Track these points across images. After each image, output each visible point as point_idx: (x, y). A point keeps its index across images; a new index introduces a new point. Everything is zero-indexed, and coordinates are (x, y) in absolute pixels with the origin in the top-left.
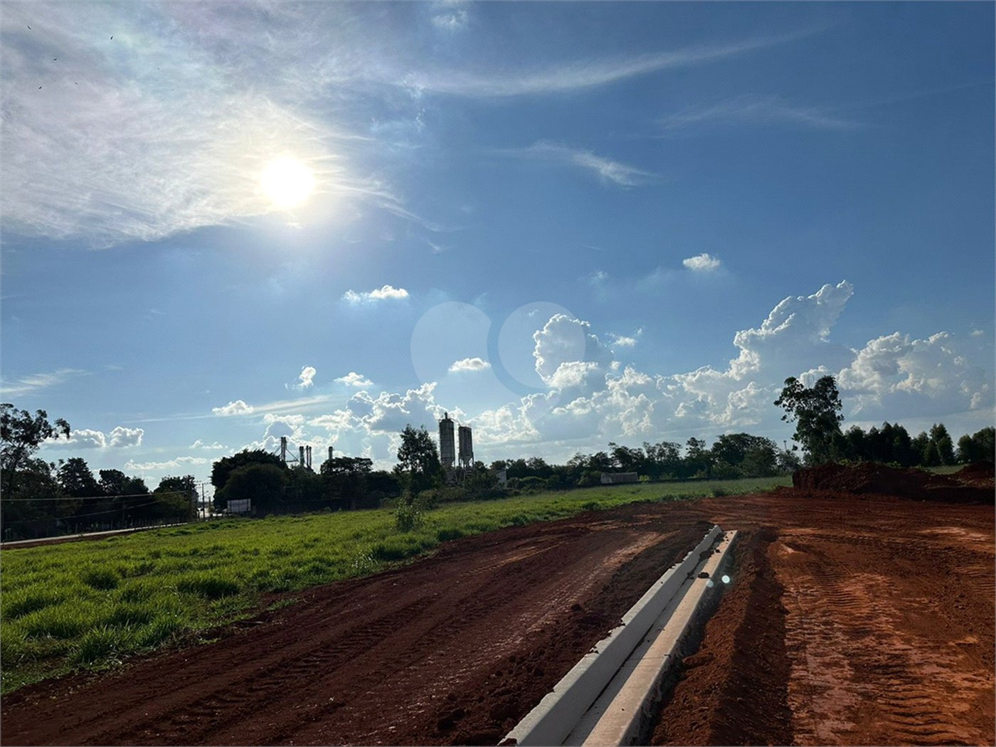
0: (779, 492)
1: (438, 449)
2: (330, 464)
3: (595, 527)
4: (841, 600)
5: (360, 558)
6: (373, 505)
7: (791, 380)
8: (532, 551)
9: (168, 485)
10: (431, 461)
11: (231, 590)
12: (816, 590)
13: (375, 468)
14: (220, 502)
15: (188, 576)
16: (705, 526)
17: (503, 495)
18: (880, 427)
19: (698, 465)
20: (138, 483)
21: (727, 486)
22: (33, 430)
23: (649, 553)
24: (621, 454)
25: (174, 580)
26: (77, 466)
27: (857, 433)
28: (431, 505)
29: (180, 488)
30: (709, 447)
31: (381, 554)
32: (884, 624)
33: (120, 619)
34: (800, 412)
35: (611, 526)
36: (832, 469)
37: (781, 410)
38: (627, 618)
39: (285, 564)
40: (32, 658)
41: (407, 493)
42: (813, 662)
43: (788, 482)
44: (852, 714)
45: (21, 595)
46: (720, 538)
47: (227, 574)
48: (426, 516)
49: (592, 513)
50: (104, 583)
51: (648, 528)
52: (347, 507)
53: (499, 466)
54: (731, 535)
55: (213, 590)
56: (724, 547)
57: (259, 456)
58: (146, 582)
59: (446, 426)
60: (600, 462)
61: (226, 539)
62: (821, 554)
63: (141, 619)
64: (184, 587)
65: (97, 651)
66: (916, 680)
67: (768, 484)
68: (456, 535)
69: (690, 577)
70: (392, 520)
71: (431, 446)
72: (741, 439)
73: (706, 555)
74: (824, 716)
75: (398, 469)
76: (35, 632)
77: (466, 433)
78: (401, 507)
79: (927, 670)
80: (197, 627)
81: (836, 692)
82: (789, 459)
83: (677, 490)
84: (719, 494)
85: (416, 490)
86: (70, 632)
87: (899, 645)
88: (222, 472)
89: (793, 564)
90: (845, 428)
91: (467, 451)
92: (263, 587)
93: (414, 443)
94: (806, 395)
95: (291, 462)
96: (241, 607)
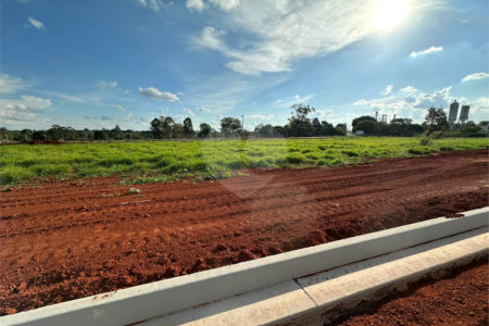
1: (448, 116)
2: (394, 121)
5: (403, 152)
6: (411, 136)
9: (339, 125)
10: (442, 121)
11: (356, 155)
13: (413, 123)
14: (354, 131)
15: (344, 150)
20: (331, 125)
22: (307, 111)
25: (340, 150)
26: (316, 120)
28: (438, 137)
29: (342, 126)
31: (411, 152)
33: (327, 157)
39: (374, 150)
40: (308, 163)
41: (427, 132)
45: (305, 149)
47: (355, 151)
48: (435, 141)
50: (323, 149)
52: (399, 135)
53: (484, 123)
55: (351, 154)
57: (368, 118)
58: (333, 150)
59: (454, 106)
61: (355, 141)
63: (332, 158)
64: (343, 153)
65: (321, 163)
68: (450, 149)
70: (418, 142)
71: (443, 114)
75: (424, 124)
76: (308, 157)
77: (466, 109)
78: (423, 137)
80: (346, 163)
85: (431, 131)
86: (315, 158)
88: (355, 123)
91: (464, 117)
92: (366, 155)
93: (433, 113)
95: (379, 120)
96: (359, 160)
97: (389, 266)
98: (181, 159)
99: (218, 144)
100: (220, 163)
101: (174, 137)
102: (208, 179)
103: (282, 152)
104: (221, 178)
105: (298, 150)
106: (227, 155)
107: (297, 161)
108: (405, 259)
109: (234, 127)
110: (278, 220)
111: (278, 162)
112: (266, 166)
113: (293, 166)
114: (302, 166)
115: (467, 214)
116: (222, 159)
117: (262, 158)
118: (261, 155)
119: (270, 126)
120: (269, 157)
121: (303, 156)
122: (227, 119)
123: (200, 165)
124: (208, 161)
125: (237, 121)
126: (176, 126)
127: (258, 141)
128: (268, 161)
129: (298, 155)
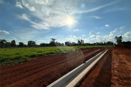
0: (113, 47)
2: (73, 43)
3: (94, 49)
4: (119, 57)
6: (76, 46)
7: (116, 37)
8: (88, 50)
9: (62, 44)
10: (80, 43)
12: (116, 56)
13: (76, 43)
14: (65, 45)
16: (105, 49)
17: (86, 46)
18: (127, 41)
19: (105, 44)
20: (60, 43)
21: (108, 46)
22: (54, 40)
23: (99, 51)
24: (97, 43)
25: (63, 50)
26: (57, 42)
27: (124, 42)
28: (80, 46)
30: (106, 43)
31: (76, 49)
32: (124, 59)
33: (60, 52)
34: (117, 40)
35: (95, 49)
36: (120, 45)
37: (115, 39)
38: (96, 56)
39: (70, 49)
40: (55, 53)
42: (114, 61)
43: (115, 46)
44: (118, 66)
45: (54, 50)
46: (106, 50)
47: (66, 50)
48: (80, 47)
49: (94, 48)
51: (99, 49)
53: (86, 43)
54: (107, 50)
55: (65, 50)
56: (106, 51)
57: (68, 42)
59: (81, 40)
60: (95, 44)
61: (66, 47)
62: (117, 53)
65: (59, 53)
66: (126, 64)
67: (112, 46)
68: (82, 48)
69: (103, 53)
72: (110, 42)
73: (104, 52)
74: (115, 66)
75: (78, 43)
76: (55, 52)
77: (83, 41)
78: (78, 46)
79: (128, 64)
80: (64, 52)
81: (117, 64)
82: (115, 44)
83: (102, 46)
84: (107, 47)
86: (57, 52)
87: (125, 61)
88: (66, 43)
89: (114, 53)
90: (122, 41)
91: (83, 42)
93: (79, 41)
94: (118, 38)
95: (70, 42)
96: (67, 52)
97: (75, 79)
98: (8, 56)
99: (26, 49)
100: (26, 56)
101: (5, 47)
102: (20, 62)
103: (48, 51)
104: (26, 61)
105: (53, 50)
106: (29, 53)
107: (52, 53)
108: (78, 76)
109: (33, 44)
110: (47, 73)
111: (47, 54)
112: (43, 55)
113: (51, 55)
114: (54, 54)
115: (87, 62)
116: (27, 54)
117: (42, 53)
118: (42, 52)
119: (45, 43)
120: (45, 52)
121: (54, 52)
122: (30, 41)
123: (17, 57)
124: (21, 56)
125: (34, 42)
126: (7, 43)
127: (41, 48)
128: (44, 54)
129: (53, 51)
